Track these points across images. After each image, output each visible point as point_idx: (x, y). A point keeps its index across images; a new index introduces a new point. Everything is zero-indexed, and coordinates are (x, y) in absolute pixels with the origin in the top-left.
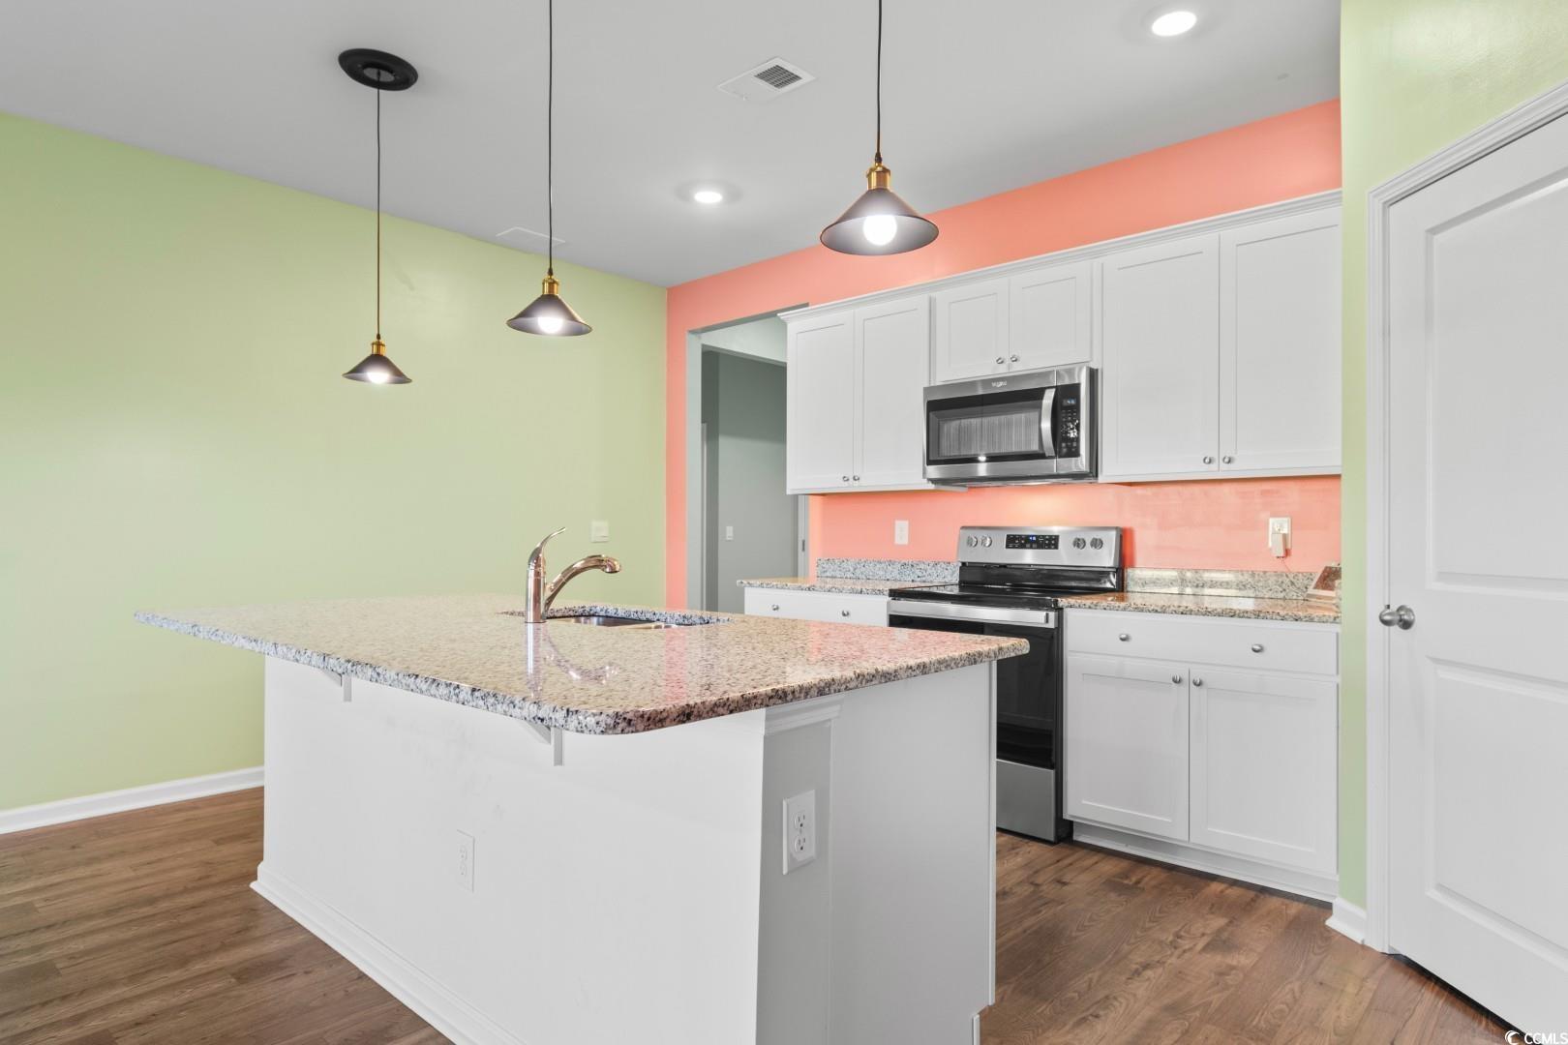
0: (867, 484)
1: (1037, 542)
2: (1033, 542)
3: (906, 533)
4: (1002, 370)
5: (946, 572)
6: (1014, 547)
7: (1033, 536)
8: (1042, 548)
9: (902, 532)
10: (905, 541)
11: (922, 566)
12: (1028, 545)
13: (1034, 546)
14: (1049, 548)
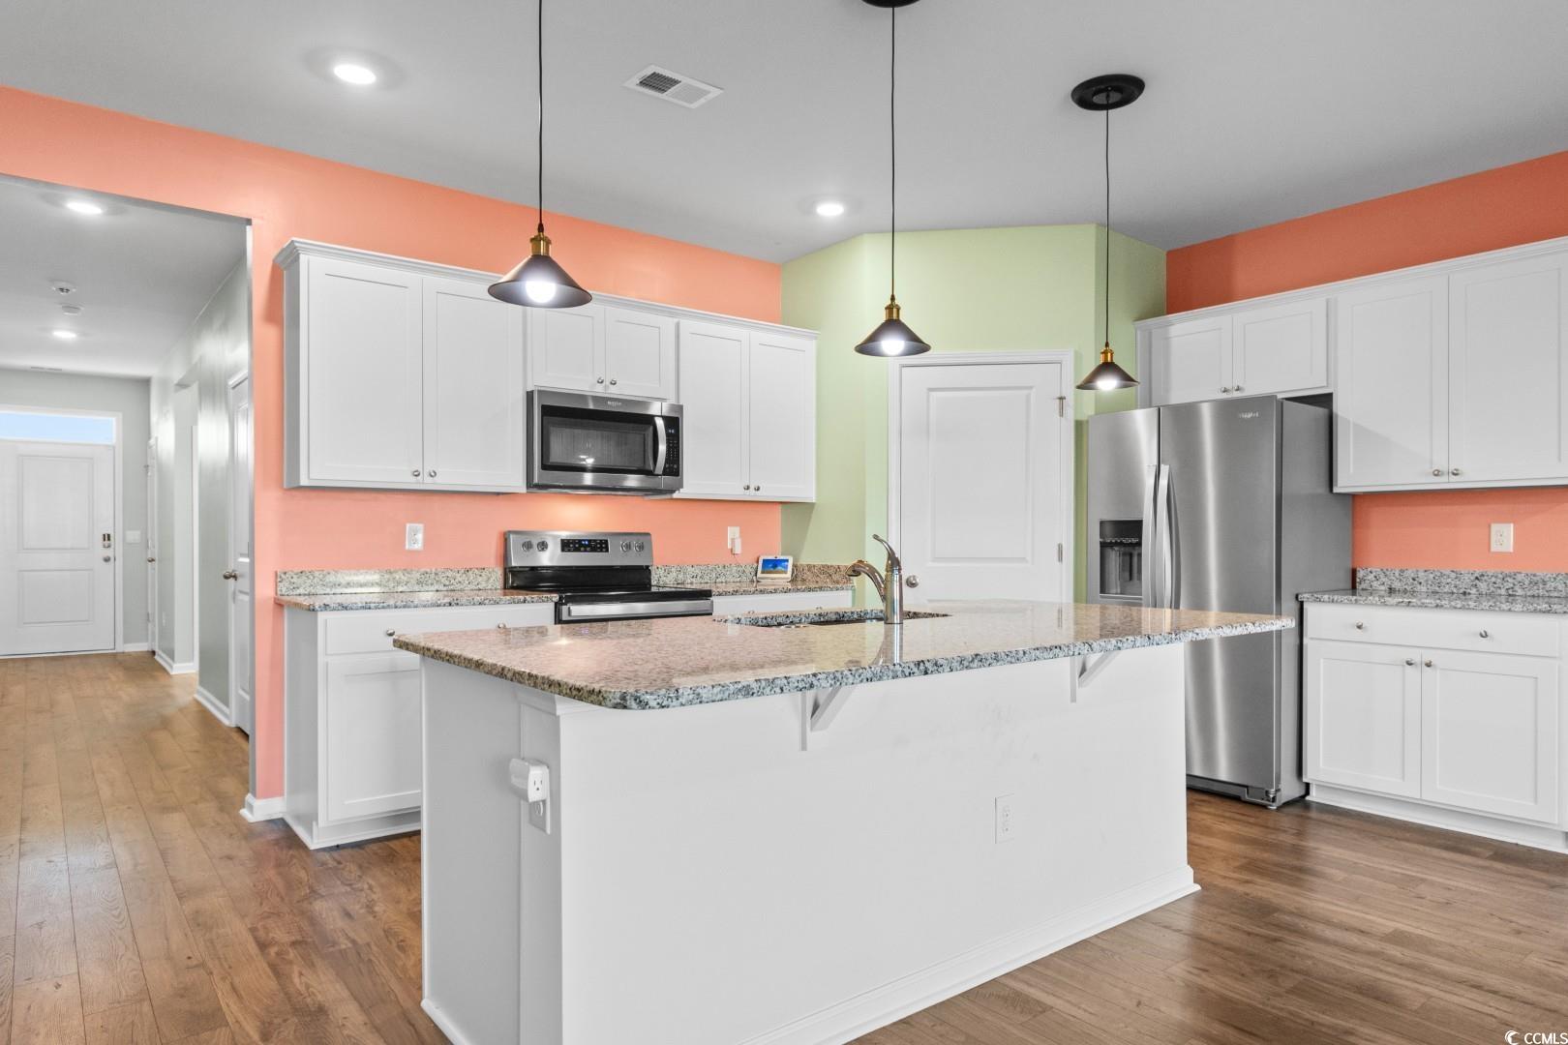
0: (442, 482)
1: (588, 546)
2: (585, 546)
3: (420, 536)
4: (600, 390)
5: (480, 579)
6: (569, 551)
7: (584, 540)
8: (596, 551)
9: (416, 538)
10: (419, 546)
11: (449, 574)
12: (582, 549)
13: (588, 549)
14: (601, 551)
